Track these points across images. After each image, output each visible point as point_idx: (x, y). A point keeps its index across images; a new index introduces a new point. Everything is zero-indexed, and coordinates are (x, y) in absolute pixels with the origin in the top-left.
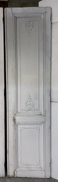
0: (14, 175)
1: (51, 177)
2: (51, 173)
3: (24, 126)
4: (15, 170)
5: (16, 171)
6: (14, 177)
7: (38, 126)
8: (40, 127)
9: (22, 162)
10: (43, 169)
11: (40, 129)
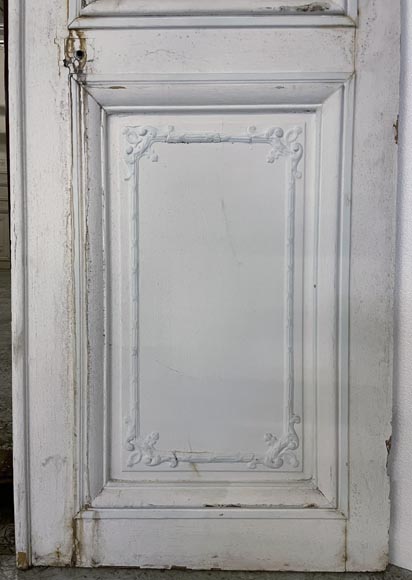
0: (77, 547)
1: (390, 566)
2: (391, 531)
3: (164, 124)
4: (87, 507)
5: (88, 514)
6: (73, 566)
7: (290, 122)
8: (303, 131)
9: (146, 438)
10: (329, 496)
11: (301, 153)
